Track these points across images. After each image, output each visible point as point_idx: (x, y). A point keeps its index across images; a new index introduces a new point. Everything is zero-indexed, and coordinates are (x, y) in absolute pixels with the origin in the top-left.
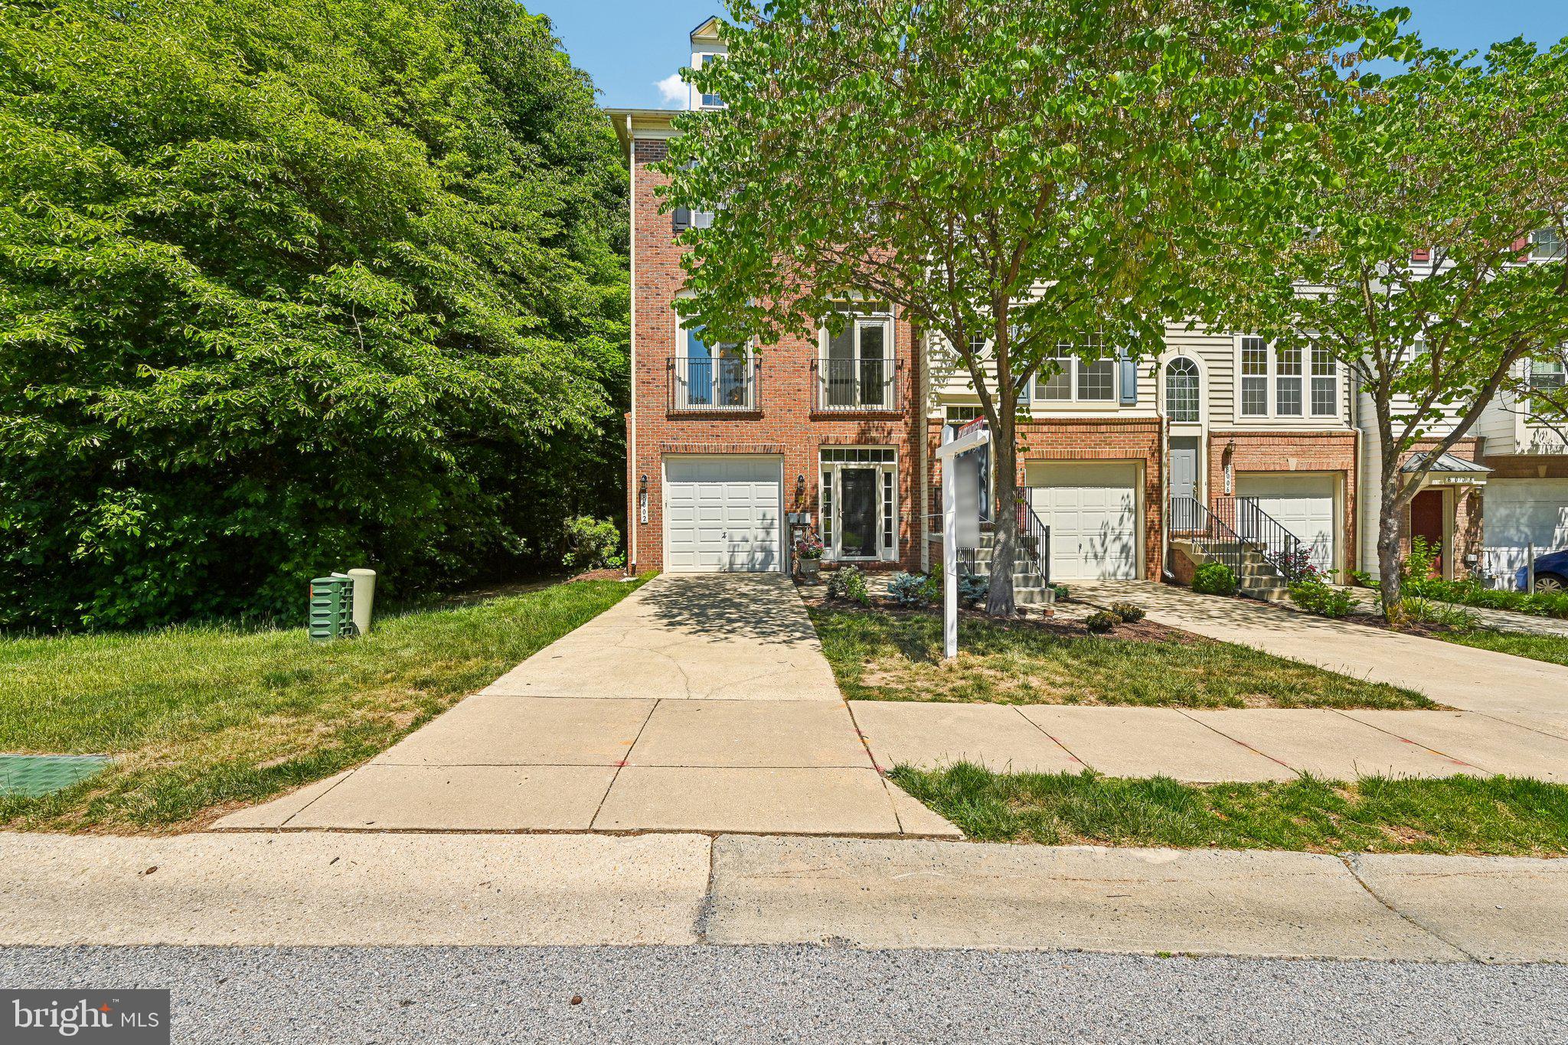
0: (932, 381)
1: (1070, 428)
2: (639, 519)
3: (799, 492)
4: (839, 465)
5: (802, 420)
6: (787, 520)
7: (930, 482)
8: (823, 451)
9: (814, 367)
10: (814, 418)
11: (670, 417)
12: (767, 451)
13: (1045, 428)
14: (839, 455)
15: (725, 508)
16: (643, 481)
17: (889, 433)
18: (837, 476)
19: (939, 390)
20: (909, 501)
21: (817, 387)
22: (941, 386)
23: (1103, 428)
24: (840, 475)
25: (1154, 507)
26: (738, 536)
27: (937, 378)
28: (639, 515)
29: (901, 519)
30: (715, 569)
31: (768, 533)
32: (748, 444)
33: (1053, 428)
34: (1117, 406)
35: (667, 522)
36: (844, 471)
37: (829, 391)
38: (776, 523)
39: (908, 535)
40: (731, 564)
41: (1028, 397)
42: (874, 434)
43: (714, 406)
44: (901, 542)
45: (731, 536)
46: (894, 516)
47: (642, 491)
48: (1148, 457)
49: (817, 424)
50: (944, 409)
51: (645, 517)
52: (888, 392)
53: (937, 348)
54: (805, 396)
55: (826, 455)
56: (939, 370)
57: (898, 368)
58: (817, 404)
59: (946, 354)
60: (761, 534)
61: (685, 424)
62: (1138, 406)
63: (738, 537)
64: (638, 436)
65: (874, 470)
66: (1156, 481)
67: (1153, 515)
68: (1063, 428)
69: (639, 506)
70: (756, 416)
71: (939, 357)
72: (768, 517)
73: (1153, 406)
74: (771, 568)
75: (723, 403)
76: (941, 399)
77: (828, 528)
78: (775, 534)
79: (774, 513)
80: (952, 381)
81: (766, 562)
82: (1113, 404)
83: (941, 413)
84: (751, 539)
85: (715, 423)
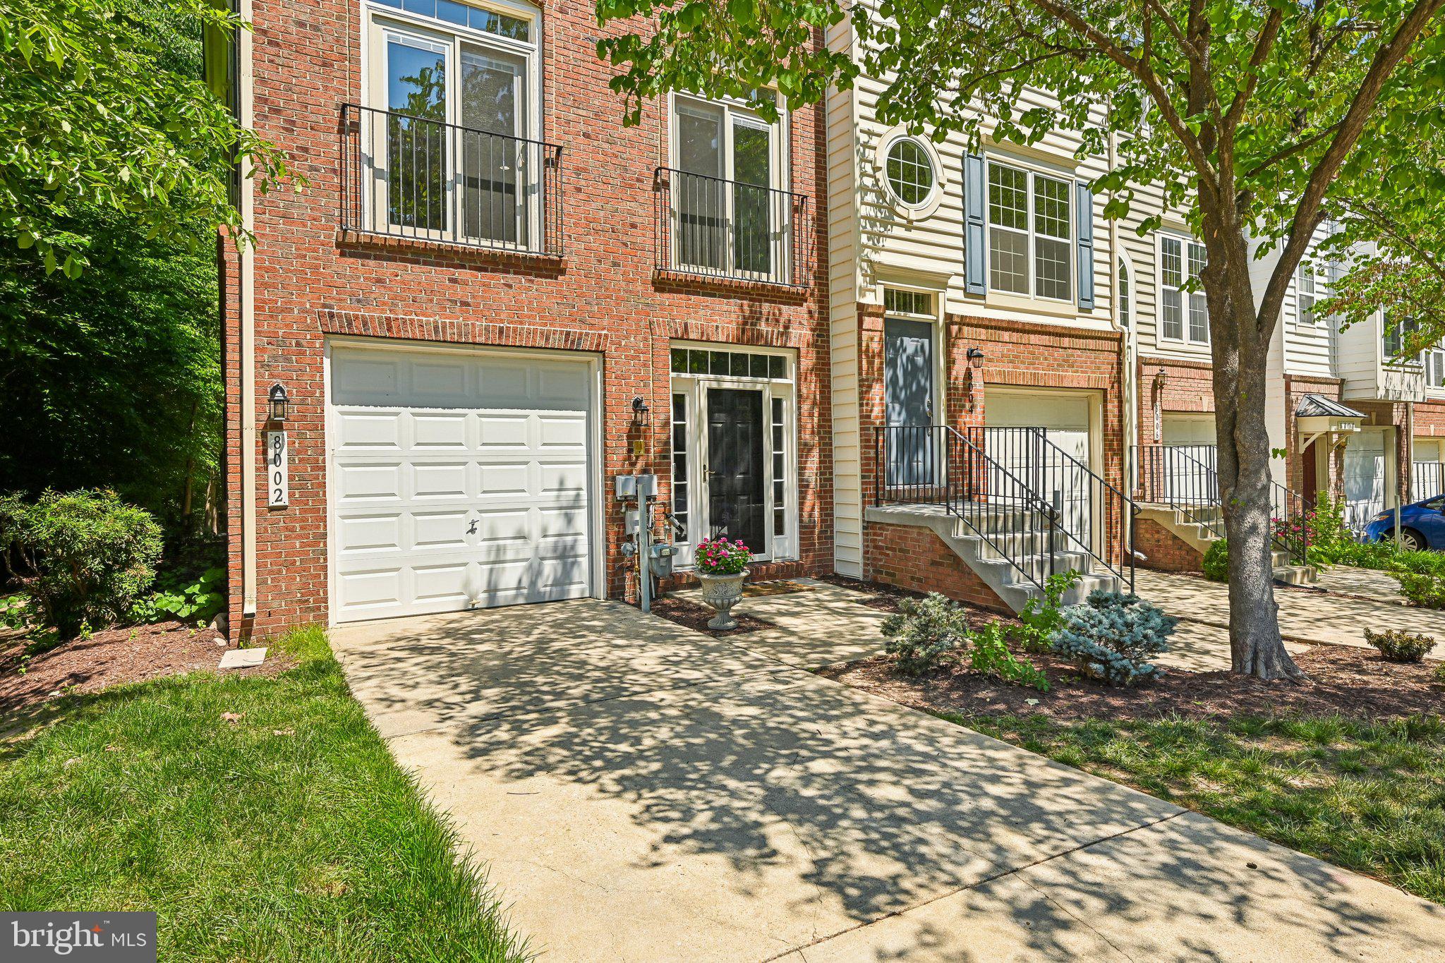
0: (864, 238)
1: (1034, 339)
2: (262, 496)
3: (636, 431)
4: (706, 381)
5: (639, 287)
6: (610, 489)
7: (865, 418)
8: (674, 352)
9: (661, 186)
10: (662, 284)
11: (348, 248)
12: (572, 346)
13: (1006, 336)
14: (698, 362)
15: (473, 464)
16: (275, 396)
17: (786, 327)
18: (698, 405)
19: (875, 257)
20: (816, 452)
21: (664, 223)
22: (876, 250)
23: (1066, 342)
24: (704, 402)
25: (1116, 461)
26: (506, 525)
27: (871, 235)
28: (262, 488)
29: (803, 487)
30: (458, 602)
31: (569, 520)
32: (532, 327)
33: (1016, 337)
34: (1074, 310)
35: (336, 502)
36: (713, 394)
37: (682, 236)
38: (584, 494)
39: (816, 513)
40: (492, 590)
41: (983, 284)
42: (763, 327)
43: (451, 235)
44: (802, 526)
45: (492, 529)
46: (790, 479)
47: (272, 426)
48: (1108, 386)
49: (666, 298)
50: (880, 290)
51: (280, 490)
52: (778, 252)
53: (868, 182)
54: (644, 238)
55: (680, 361)
56: (872, 221)
57: (795, 210)
58: (665, 256)
59: (881, 194)
60: (555, 523)
61: (388, 268)
62: (1096, 313)
63: (506, 530)
64: (259, 286)
65: (760, 393)
66: (1116, 423)
67: (1114, 472)
68: (1025, 338)
69: (264, 460)
70: (549, 268)
71: (871, 197)
72: (569, 484)
73: (1106, 314)
74: (575, 591)
75: (470, 231)
76: (877, 273)
77: (681, 505)
78: (581, 517)
79: (577, 476)
80: (889, 243)
81: (564, 580)
82: (1069, 307)
83: (874, 298)
84: (536, 533)
85: (459, 274)
